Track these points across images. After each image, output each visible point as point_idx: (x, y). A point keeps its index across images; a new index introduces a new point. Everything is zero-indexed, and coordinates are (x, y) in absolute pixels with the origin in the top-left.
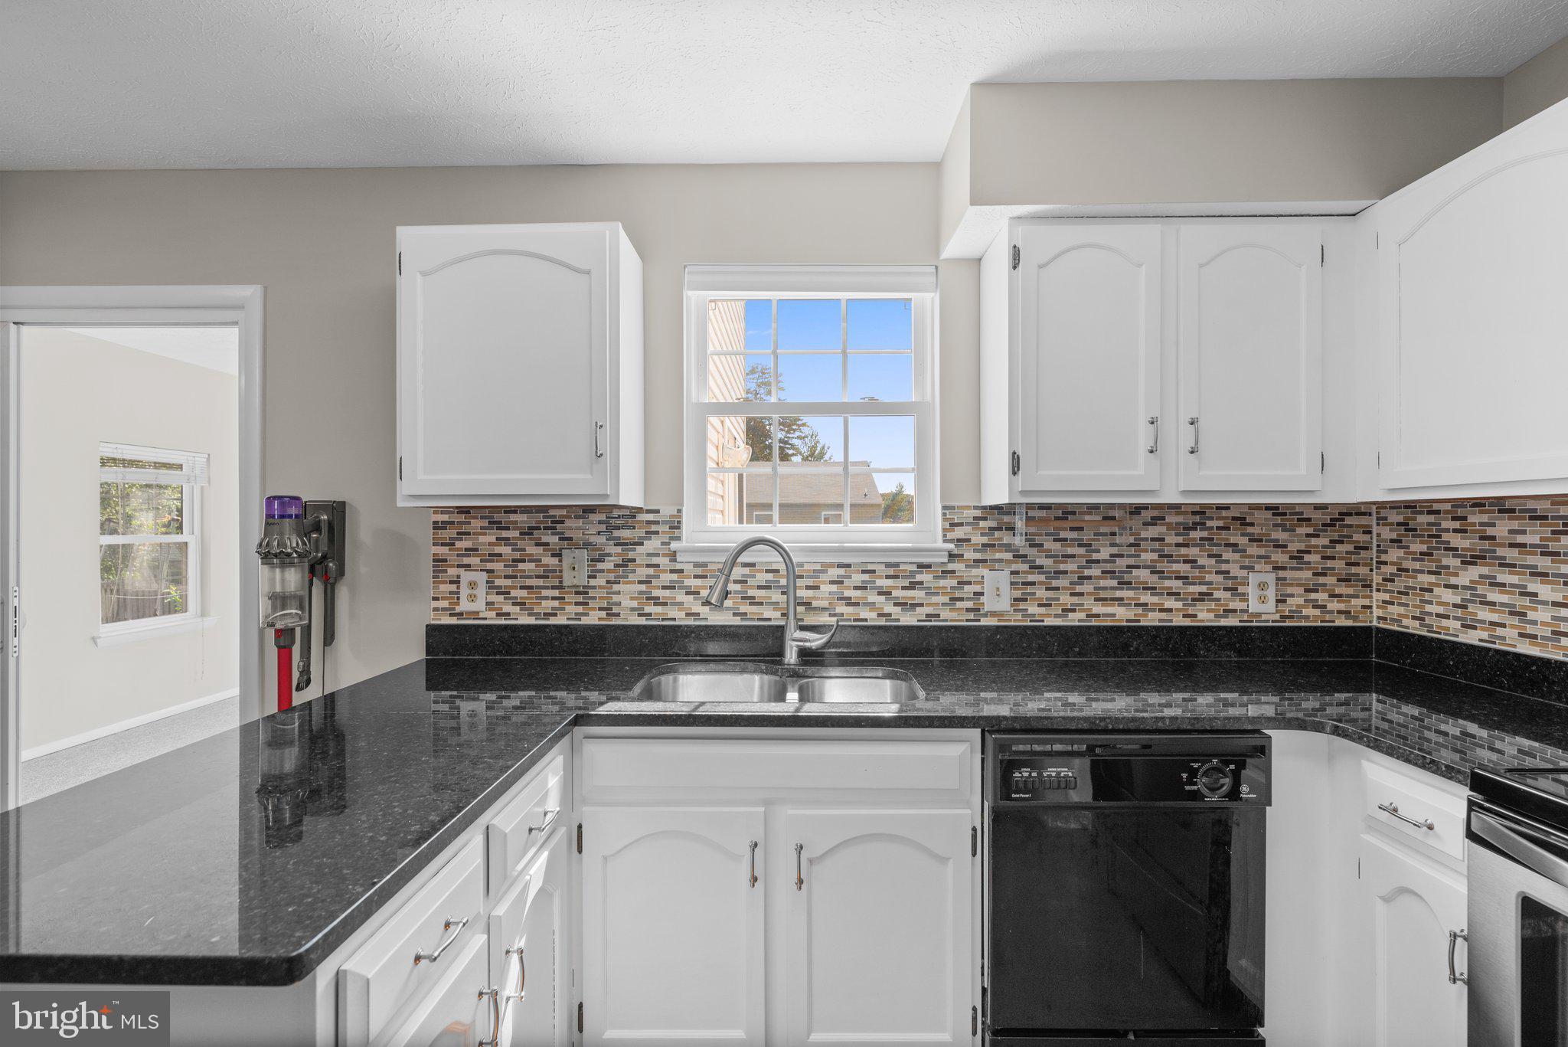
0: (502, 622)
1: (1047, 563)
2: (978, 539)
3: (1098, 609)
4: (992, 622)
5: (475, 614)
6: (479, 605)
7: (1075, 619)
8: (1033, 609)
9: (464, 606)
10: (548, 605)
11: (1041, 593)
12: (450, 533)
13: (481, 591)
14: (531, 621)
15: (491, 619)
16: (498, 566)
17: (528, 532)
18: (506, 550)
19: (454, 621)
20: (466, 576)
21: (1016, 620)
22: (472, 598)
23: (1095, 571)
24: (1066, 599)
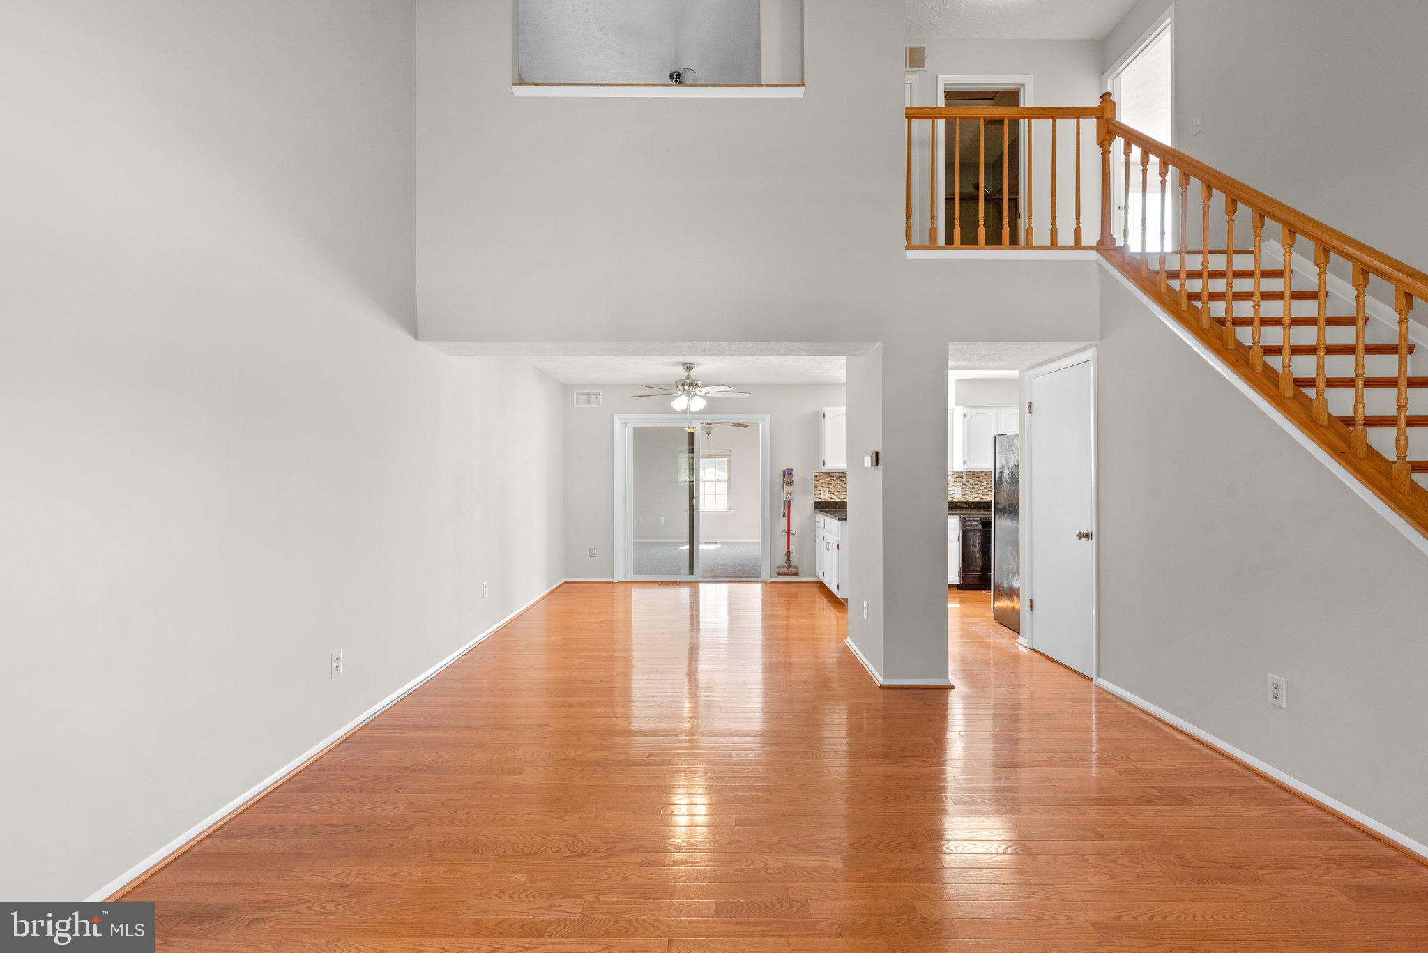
0: (832, 500)
1: (971, 486)
2: (953, 480)
3: (983, 497)
4: (957, 501)
5: (825, 499)
6: (826, 496)
7: (977, 500)
8: (967, 497)
9: (822, 496)
10: (844, 496)
11: (969, 493)
12: (819, 478)
13: (827, 493)
14: (840, 500)
15: (829, 500)
16: (831, 486)
17: (839, 478)
18: (833, 482)
19: (820, 500)
20: (823, 489)
21: (963, 500)
22: (824, 495)
23: (982, 488)
24: (976, 495)
